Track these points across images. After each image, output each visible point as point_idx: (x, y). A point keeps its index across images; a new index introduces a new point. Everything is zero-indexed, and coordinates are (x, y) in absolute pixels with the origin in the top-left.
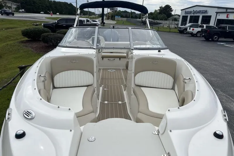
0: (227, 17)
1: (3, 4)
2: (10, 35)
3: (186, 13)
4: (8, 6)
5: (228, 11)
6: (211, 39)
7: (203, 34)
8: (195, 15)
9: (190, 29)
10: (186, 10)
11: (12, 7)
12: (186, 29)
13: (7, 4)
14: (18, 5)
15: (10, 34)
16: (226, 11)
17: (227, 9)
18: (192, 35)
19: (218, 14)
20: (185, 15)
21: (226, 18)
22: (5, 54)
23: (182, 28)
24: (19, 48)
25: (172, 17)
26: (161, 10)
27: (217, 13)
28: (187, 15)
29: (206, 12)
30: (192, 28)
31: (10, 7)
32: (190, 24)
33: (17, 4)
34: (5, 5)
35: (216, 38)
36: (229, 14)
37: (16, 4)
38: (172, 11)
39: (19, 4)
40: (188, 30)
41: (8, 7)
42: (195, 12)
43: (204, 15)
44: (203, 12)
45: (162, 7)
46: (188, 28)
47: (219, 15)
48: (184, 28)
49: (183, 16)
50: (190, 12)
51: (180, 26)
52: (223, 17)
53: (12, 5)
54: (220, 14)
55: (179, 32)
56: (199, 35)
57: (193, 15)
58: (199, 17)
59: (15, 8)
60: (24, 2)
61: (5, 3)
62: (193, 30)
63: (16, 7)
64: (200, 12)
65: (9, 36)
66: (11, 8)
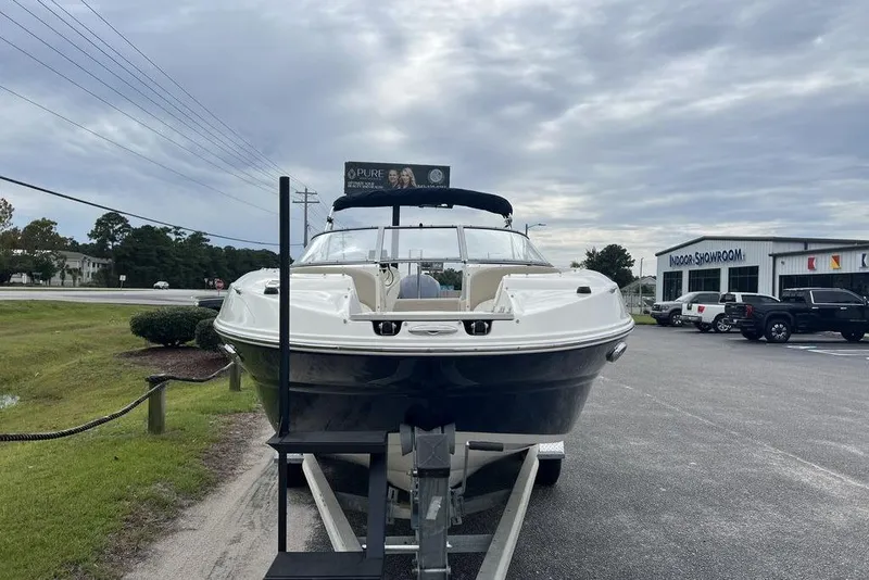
0: (811, 266)
1: (55, 263)
2: (83, 342)
3: (673, 262)
4: (71, 267)
5: (812, 247)
6: (763, 338)
7: (735, 321)
8: (706, 267)
9: (689, 308)
10: (674, 254)
11: (85, 271)
12: (678, 311)
13: (67, 263)
14: (104, 265)
15: (83, 338)
16: (806, 248)
17: (806, 242)
18: (702, 327)
19: (779, 261)
20: (670, 270)
21: (808, 272)
22: (74, 387)
23: (665, 308)
24: (120, 369)
25: (632, 285)
26: (591, 261)
27: (775, 256)
28: (677, 269)
29: (738, 255)
30: (695, 306)
31: (75, 270)
32: (692, 294)
33: (105, 261)
34: (61, 266)
35: (779, 331)
36: (816, 256)
37: (97, 260)
38: (630, 264)
39: (110, 260)
40: (685, 312)
41: (70, 272)
42: (702, 259)
43: (733, 265)
44: (728, 256)
45: (594, 252)
46: (685, 306)
47: (783, 263)
48: (671, 309)
49: (665, 273)
50: (688, 260)
51: (659, 302)
52: (798, 267)
53: (85, 264)
54: (787, 260)
55: (655, 321)
56: (722, 327)
57: (697, 268)
58: (717, 271)
59: (93, 274)
60: (128, 255)
61: (61, 257)
62: (701, 310)
63: (96, 270)
64: (717, 257)
65: (82, 345)
66: (81, 274)
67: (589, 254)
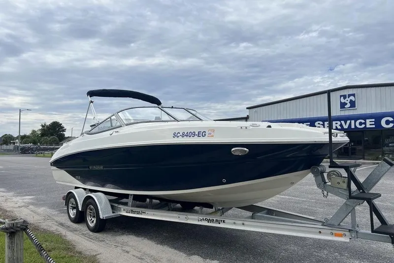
26: (44, 129)
38: (64, 131)
45: (45, 125)
67: (42, 126)
